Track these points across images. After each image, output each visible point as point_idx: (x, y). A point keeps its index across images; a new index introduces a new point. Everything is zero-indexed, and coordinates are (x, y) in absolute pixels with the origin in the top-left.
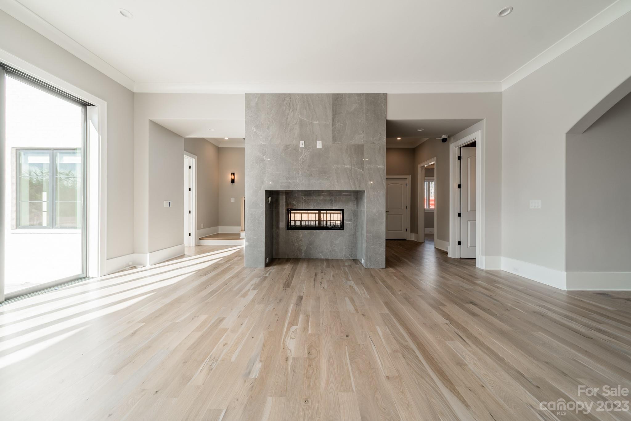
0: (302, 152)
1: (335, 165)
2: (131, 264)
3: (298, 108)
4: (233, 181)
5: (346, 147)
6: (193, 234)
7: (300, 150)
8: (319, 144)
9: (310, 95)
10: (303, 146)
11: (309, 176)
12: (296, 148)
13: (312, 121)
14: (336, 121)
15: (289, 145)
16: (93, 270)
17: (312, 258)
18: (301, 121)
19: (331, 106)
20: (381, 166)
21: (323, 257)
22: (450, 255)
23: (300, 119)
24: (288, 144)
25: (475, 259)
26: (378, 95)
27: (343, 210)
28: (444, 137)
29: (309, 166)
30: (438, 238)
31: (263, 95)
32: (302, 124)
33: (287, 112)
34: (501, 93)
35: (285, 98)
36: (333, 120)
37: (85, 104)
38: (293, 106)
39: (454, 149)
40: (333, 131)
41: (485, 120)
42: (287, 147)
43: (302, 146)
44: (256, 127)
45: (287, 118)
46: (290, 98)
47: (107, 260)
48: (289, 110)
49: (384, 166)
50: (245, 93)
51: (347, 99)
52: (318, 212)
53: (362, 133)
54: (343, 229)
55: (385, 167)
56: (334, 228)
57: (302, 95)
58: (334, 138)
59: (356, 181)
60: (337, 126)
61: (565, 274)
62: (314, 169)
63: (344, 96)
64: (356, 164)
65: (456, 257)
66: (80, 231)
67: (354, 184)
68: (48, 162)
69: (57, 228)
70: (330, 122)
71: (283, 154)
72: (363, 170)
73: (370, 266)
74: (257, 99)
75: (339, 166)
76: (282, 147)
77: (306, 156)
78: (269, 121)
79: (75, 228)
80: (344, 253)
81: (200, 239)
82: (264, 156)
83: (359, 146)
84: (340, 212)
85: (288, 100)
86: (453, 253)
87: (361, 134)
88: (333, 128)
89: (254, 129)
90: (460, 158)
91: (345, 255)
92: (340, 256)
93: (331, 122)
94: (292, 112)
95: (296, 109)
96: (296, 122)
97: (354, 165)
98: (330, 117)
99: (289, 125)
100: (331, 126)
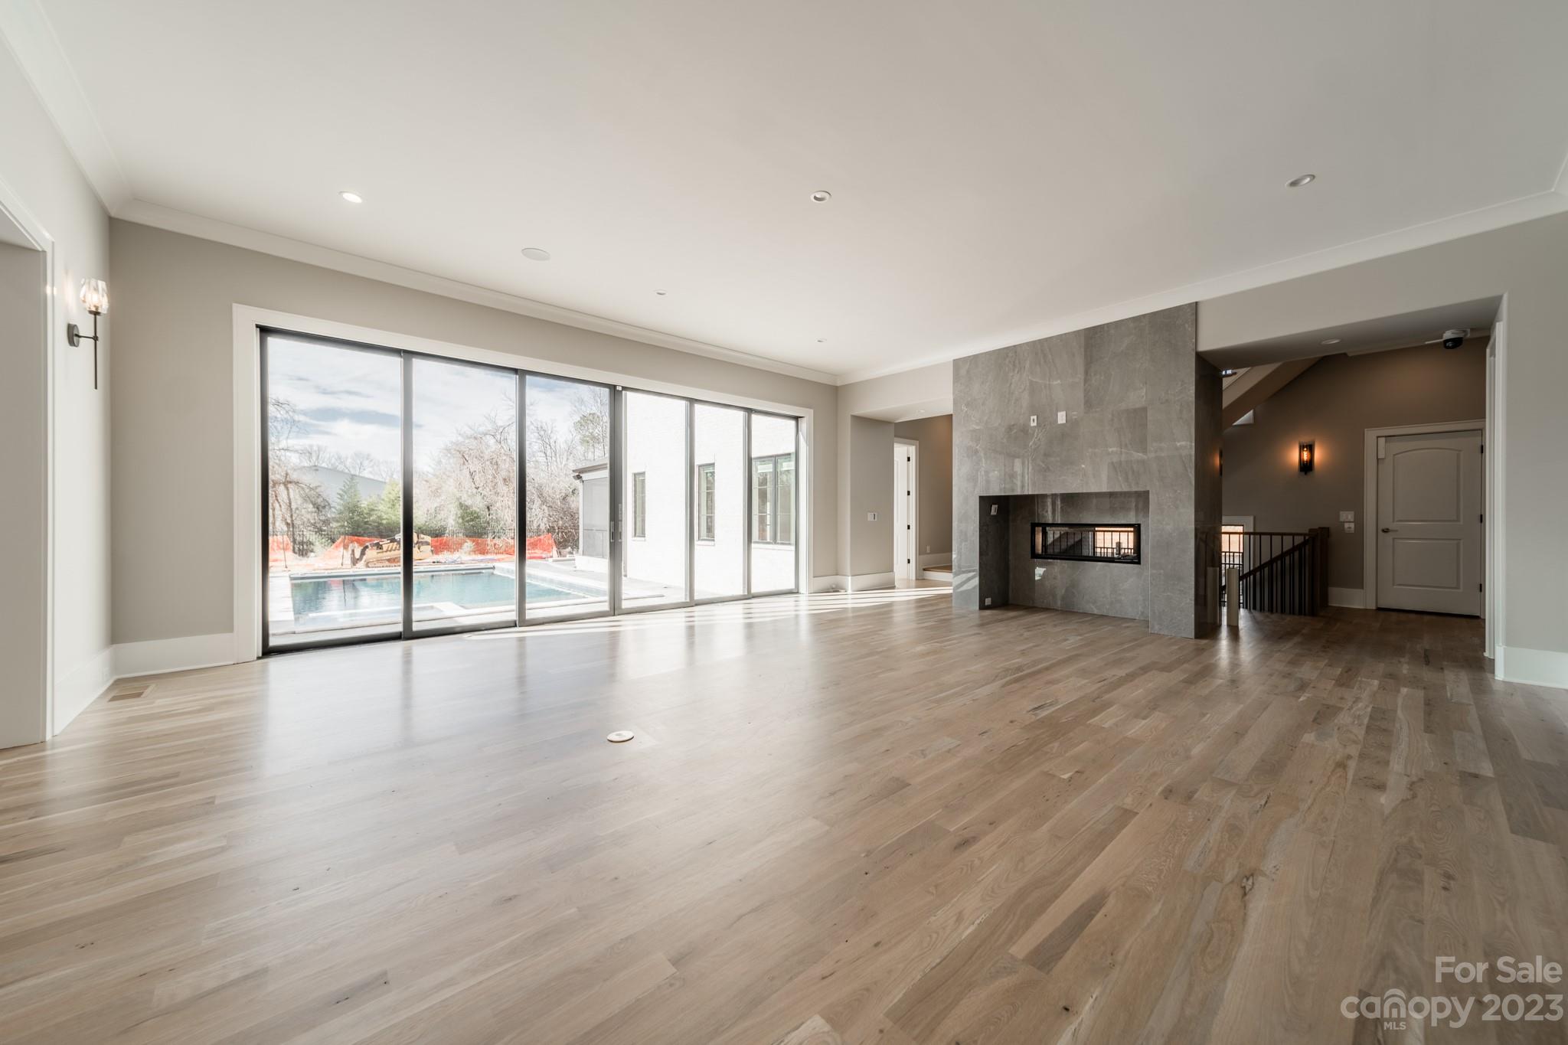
0: (1033, 434)
1: (1090, 450)
2: (834, 586)
3: (1027, 366)
5: (1110, 416)
6: (913, 561)
7: (1030, 431)
8: (1061, 418)
9: (1046, 340)
10: (1035, 424)
11: (1045, 471)
12: (1025, 430)
13: (1049, 381)
14: (1092, 374)
15: (1013, 425)
16: (803, 588)
17: (1075, 610)
18: (1032, 384)
19: (1083, 350)
20: (1183, 443)
21: (1096, 611)
23: (1031, 382)
24: (1012, 423)
27: (1139, 525)
29: (1045, 455)
31: (976, 357)
32: (1033, 390)
33: (1011, 374)
35: (1007, 354)
36: (1086, 373)
37: (796, 418)
38: (1020, 363)
40: (1086, 392)
42: (1010, 428)
43: (1033, 424)
45: (1011, 385)
46: (1016, 352)
47: (814, 577)
48: (1014, 370)
49: (1191, 442)
50: (953, 359)
51: (1112, 332)
53: (1141, 386)
54: (1139, 563)
55: (1194, 444)
56: (1123, 559)
57: (1034, 342)
58: (1089, 404)
59: (1130, 476)
60: (1093, 381)
62: (1052, 459)
63: (1106, 329)
64: (1131, 444)
66: (793, 548)
67: (1127, 479)
68: (771, 470)
69: (778, 543)
70: (1080, 377)
71: (1005, 440)
72: (1145, 453)
73: (1160, 629)
75: (1097, 450)
76: (1003, 429)
77: (1039, 439)
78: (984, 393)
79: (789, 544)
80: (1140, 608)
81: (924, 570)
83: (1135, 411)
84: (1132, 529)
85: (1012, 357)
87: (1142, 388)
88: (1087, 385)
91: (1143, 613)
92: (1131, 612)
93: (1083, 378)
94: (1018, 372)
95: (1025, 367)
96: (1023, 387)
97: (1126, 445)
98: (1081, 369)
99: (1013, 393)
100: (1082, 384)
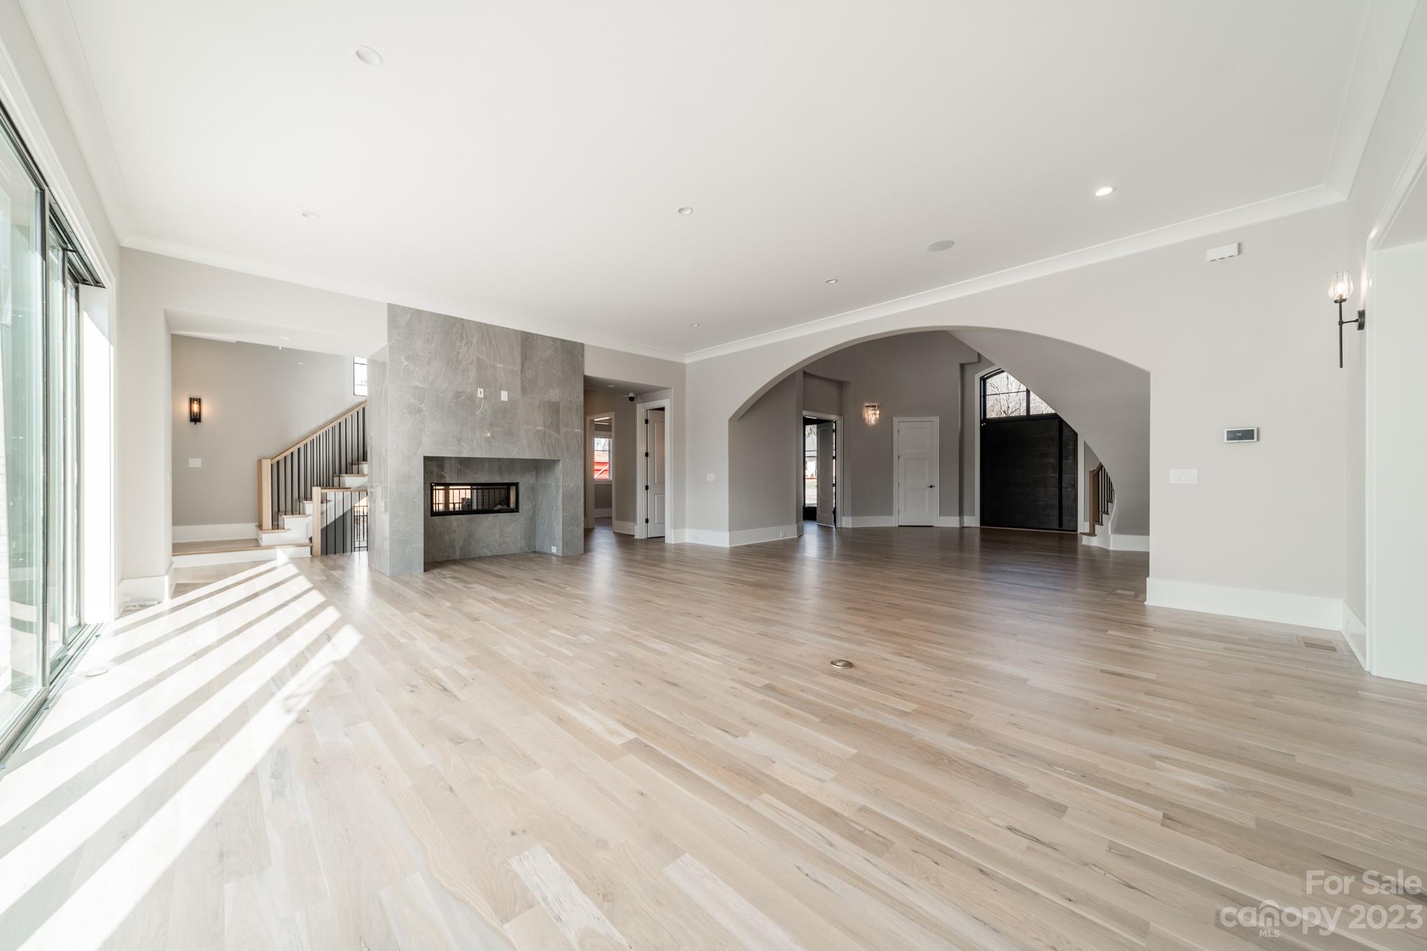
0: (480, 404)
1: (525, 426)
3: (475, 341)
4: (196, 419)
5: (538, 403)
7: (477, 401)
8: (504, 396)
10: (482, 396)
11: (490, 438)
12: (472, 398)
13: (494, 362)
14: (526, 368)
15: (462, 392)
17: (472, 556)
18: (478, 359)
19: (520, 347)
20: (578, 431)
22: (637, 537)
23: (478, 357)
24: (460, 390)
25: (664, 537)
26: (576, 343)
28: (631, 395)
29: (491, 425)
30: (617, 519)
31: (419, 313)
32: (480, 365)
33: (458, 344)
34: (685, 364)
35: (454, 323)
36: (522, 366)
38: (467, 336)
39: (641, 410)
40: (523, 380)
41: (673, 389)
42: (458, 395)
44: (408, 358)
45: (458, 353)
46: (463, 325)
48: (461, 342)
50: (387, 302)
51: (539, 341)
52: (470, 487)
53: (556, 385)
54: (517, 511)
57: (481, 324)
58: (524, 390)
59: (550, 447)
60: (527, 374)
61: (728, 533)
62: (497, 429)
63: (535, 338)
64: (551, 426)
65: (644, 537)
70: (518, 368)
71: (452, 404)
72: (559, 434)
73: (568, 552)
74: (409, 316)
75: (530, 427)
76: (451, 394)
77: (486, 410)
78: (430, 353)
82: (422, 403)
83: (553, 402)
85: (460, 328)
86: (639, 532)
87: (556, 388)
88: (522, 375)
89: (405, 361)
90: (647, 422)
91: (521, 547)
92: (512, 549)
93: (520, 368)
94: (465, 345)
95: (472, 343)
96: (471, 360)
97: (548, 427)
98: (519, 361)
99: (460, 363)
100: (520, 373)
